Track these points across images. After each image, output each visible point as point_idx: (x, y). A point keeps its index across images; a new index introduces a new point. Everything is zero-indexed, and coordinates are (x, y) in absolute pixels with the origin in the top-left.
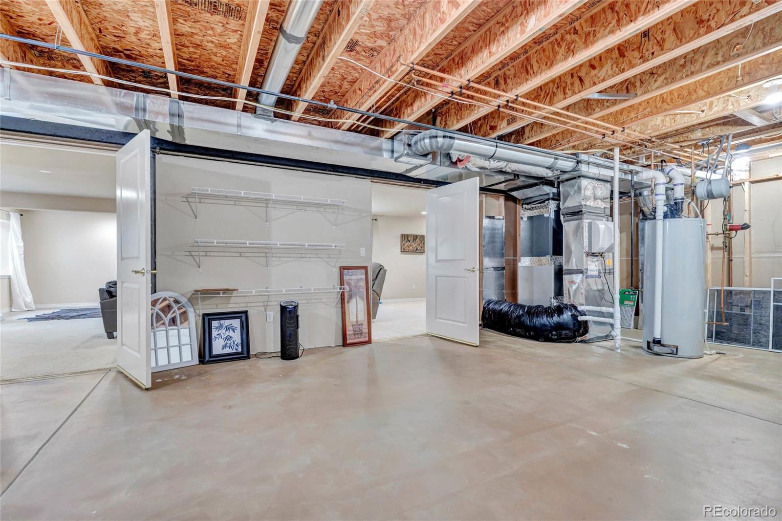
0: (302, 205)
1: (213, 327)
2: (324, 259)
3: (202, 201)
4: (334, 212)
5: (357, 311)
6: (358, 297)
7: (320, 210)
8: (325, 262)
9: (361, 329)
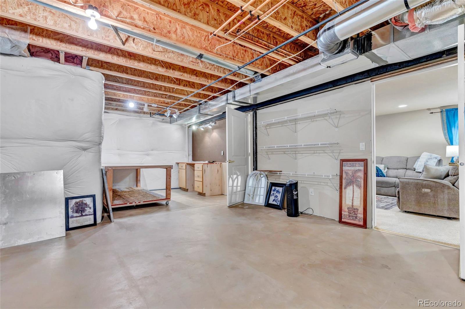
0: (314, 118)
1: (272, 190)
2: (329, 154)
3: (271, 127)
4: (336, 118)
5: (353, 197)
6: (354, 186)
7: (326, 118)
8: (330, 156)
9: (356, 213)
